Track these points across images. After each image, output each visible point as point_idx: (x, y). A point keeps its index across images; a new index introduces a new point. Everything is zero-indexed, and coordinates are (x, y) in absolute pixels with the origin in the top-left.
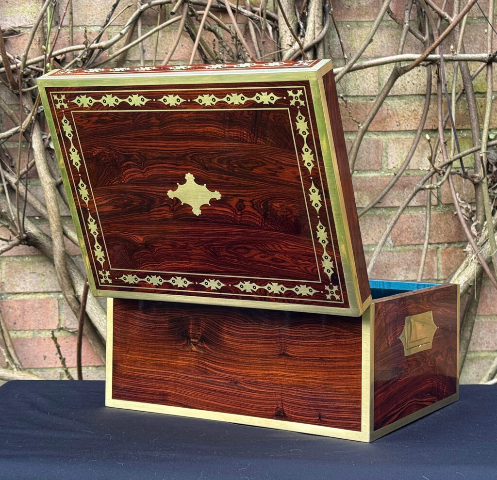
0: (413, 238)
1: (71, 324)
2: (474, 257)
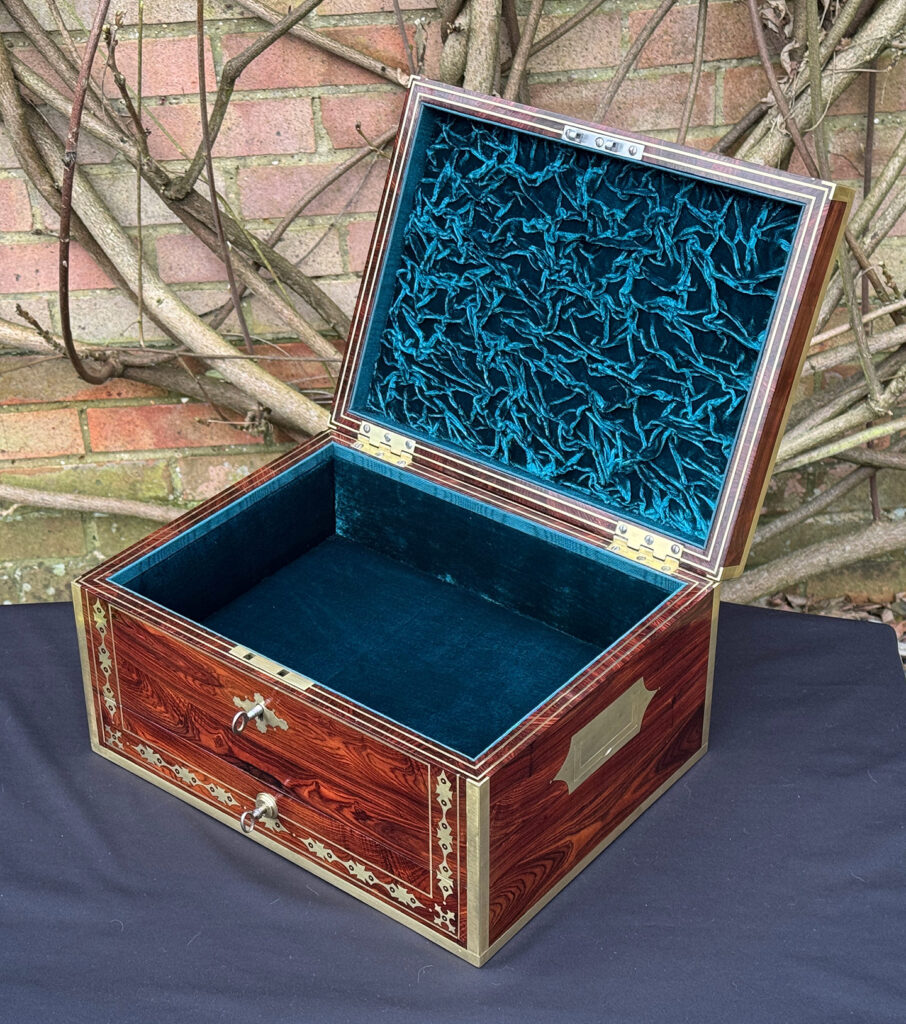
0: (673, 52)
1: (54, 223)
2: (779, 119)
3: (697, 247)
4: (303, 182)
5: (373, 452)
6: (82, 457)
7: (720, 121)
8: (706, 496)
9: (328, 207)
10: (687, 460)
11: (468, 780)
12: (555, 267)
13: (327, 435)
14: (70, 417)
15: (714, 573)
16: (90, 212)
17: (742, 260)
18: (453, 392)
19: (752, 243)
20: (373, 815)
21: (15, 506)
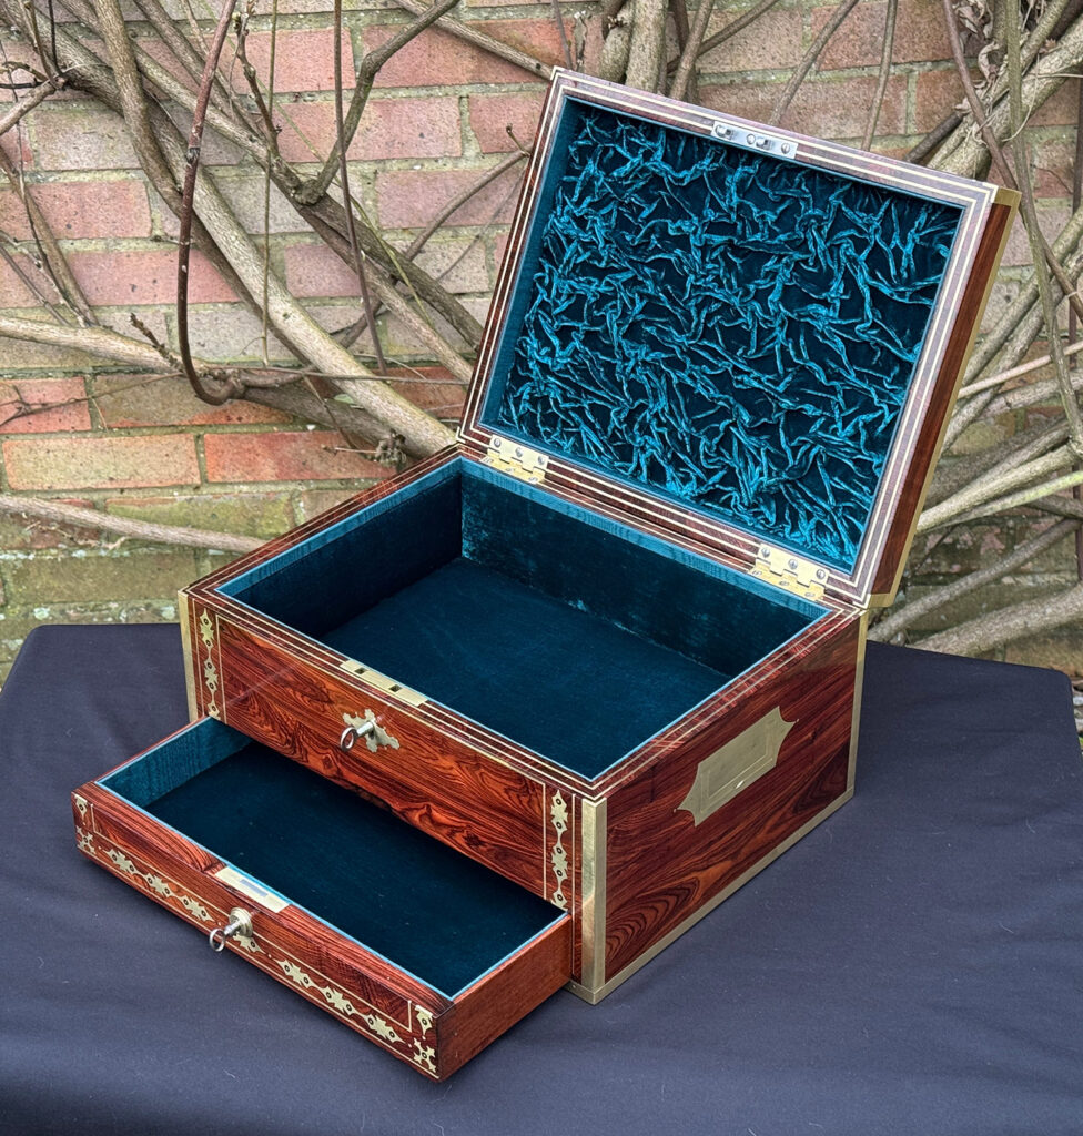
0: (860, 53)
1: (175, 229)
2: (975, 128)
3: (851, 252)
4: (447, 188)
5: (503, 468)
6: (197, 488)
7: (912, 129)
8: (855, 518)
9: (473, 216)
10: (836, 479)
11: (584, 800)
12: (701, 272)
13: (455, 450)
14: (185, 443)
15: (861, 600)
16: (213, 217)
17: (898, 266)
18: (589, 405)
19: (909, 249)
20: (485, 840)
21: (123, 539)
